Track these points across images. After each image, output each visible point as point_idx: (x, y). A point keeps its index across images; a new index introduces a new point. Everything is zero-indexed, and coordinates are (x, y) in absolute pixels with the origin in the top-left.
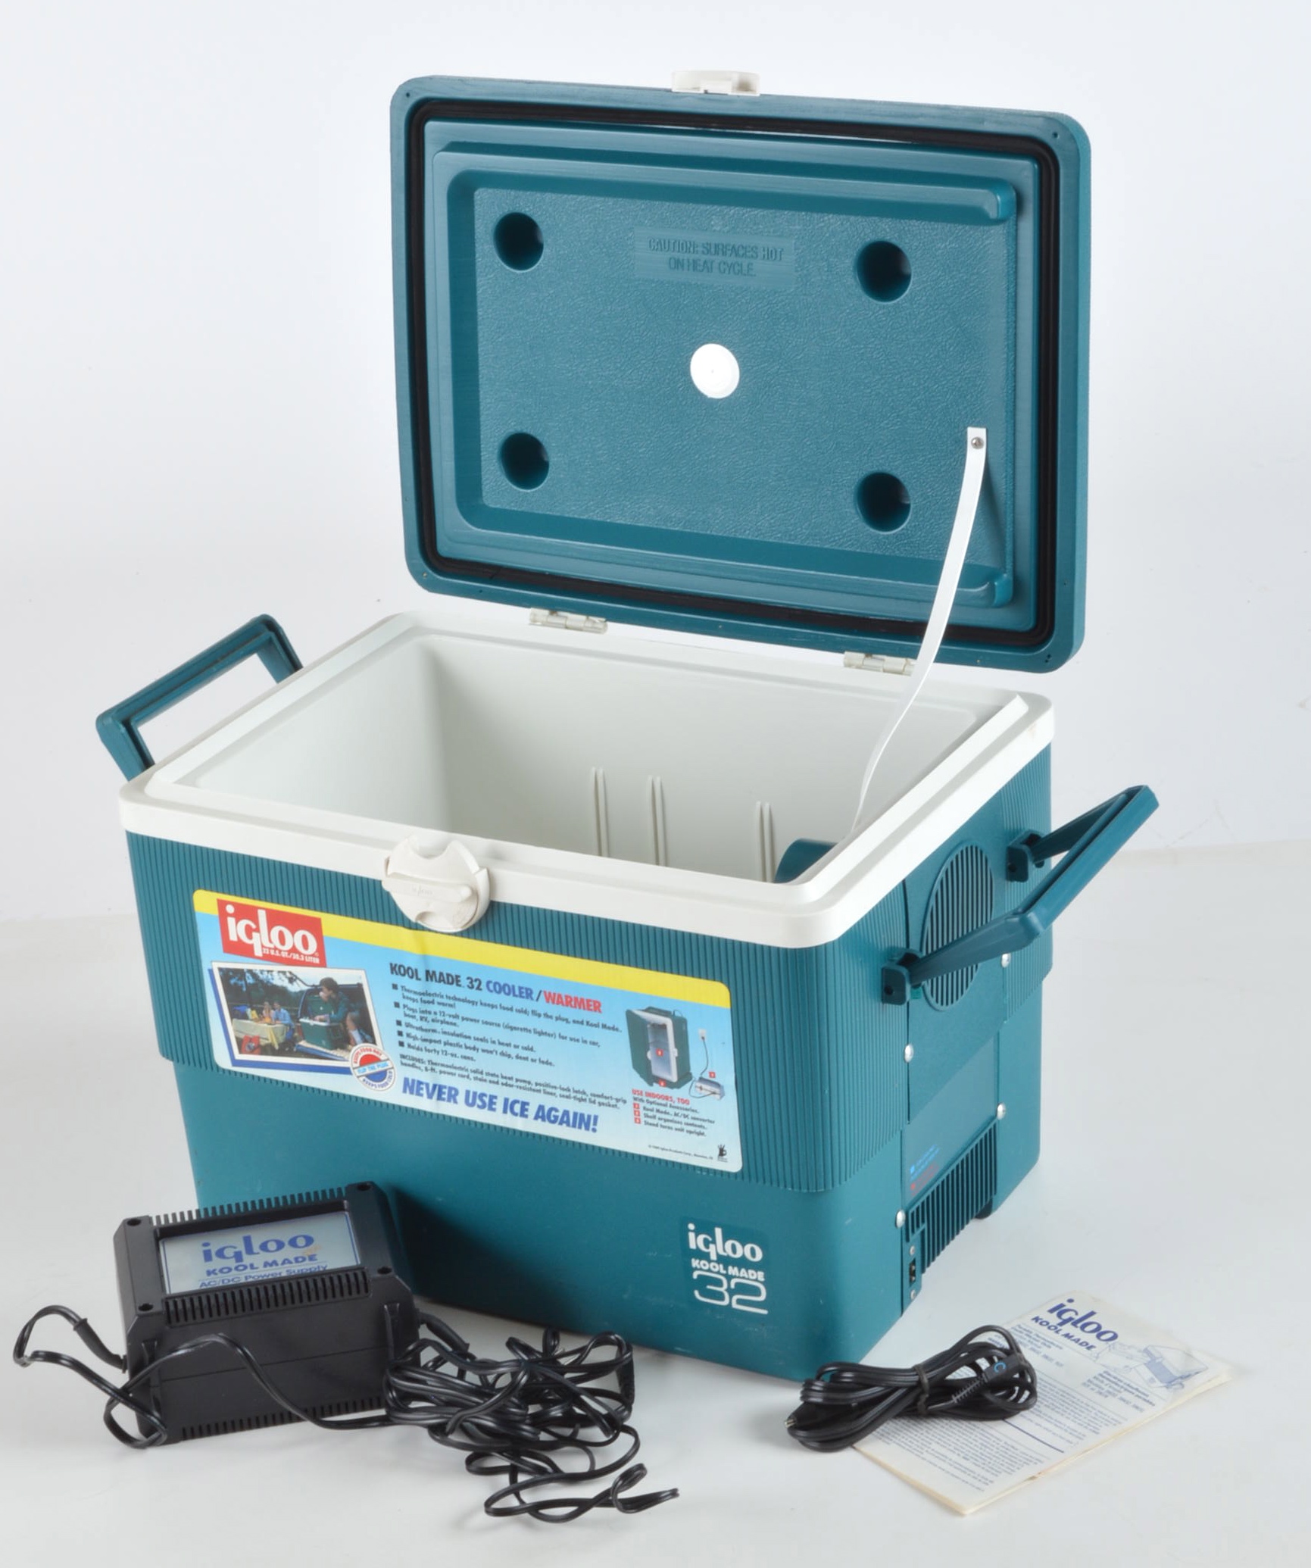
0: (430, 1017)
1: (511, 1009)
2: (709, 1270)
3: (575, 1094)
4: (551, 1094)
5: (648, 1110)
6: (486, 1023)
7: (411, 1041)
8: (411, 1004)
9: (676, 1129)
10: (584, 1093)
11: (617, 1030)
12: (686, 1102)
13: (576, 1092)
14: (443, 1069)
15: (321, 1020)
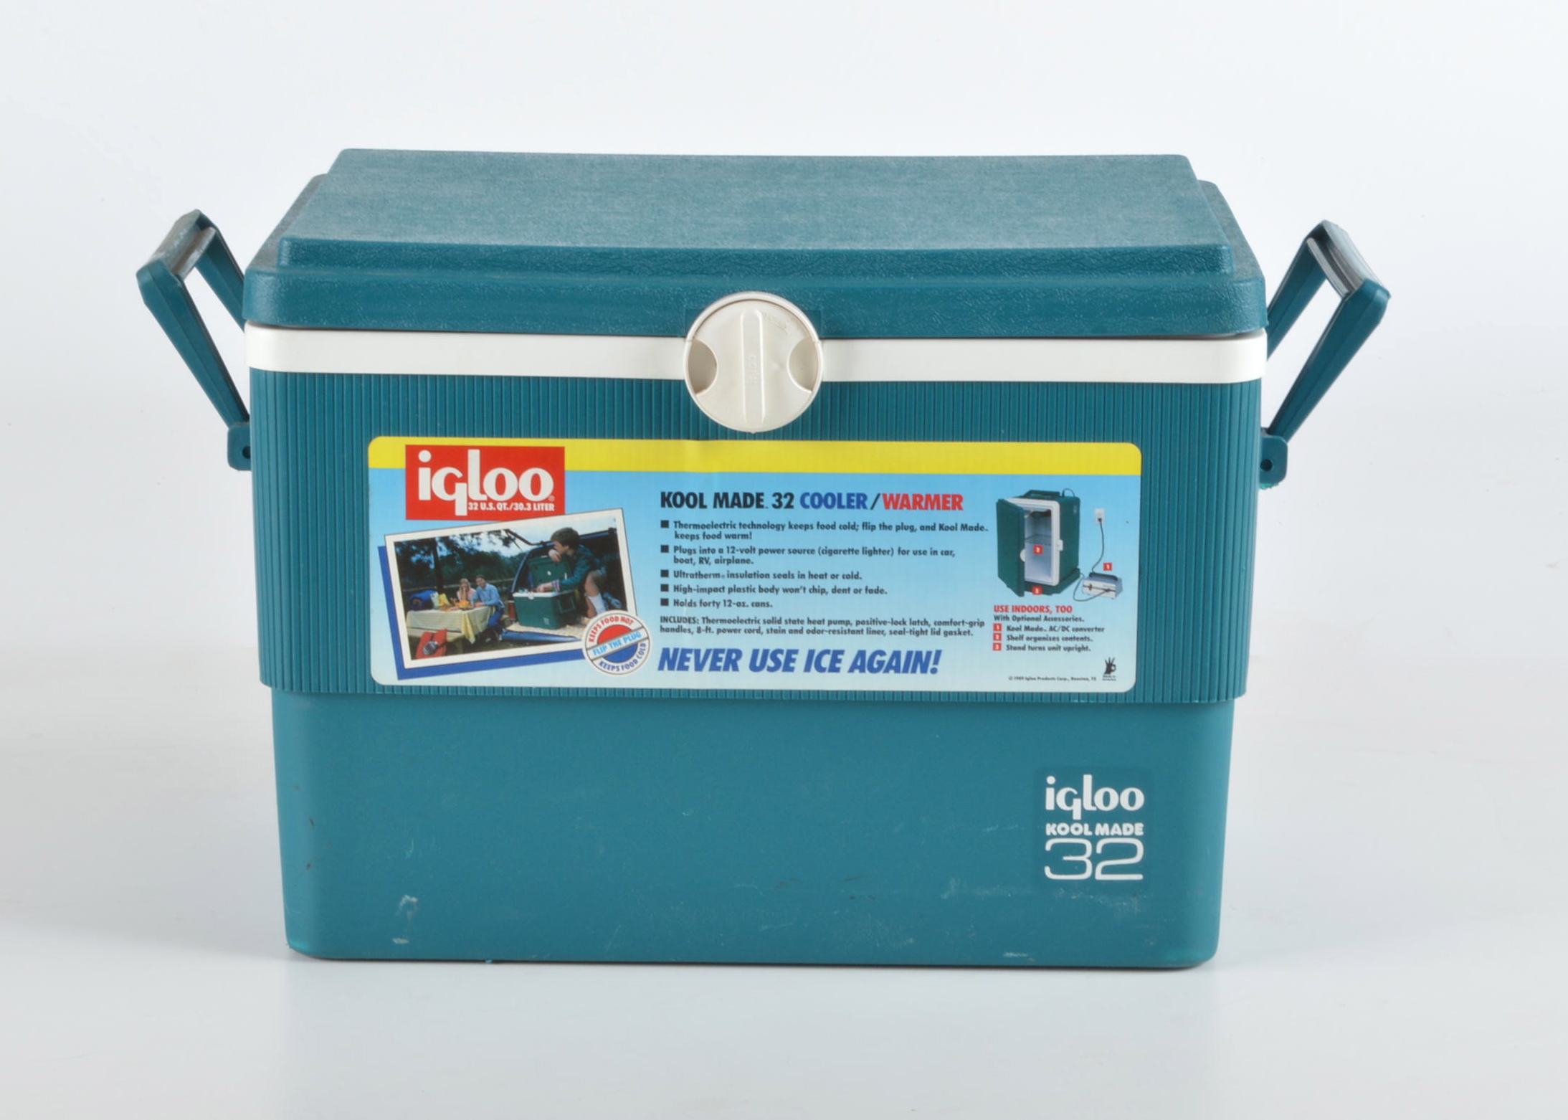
0: (712, 557)
1: (833, 527)
2: (1070, 835)
3: (912, 627)
4: (878, 632)
5: (1013, 629)
6: (795, 551)
7: (681, 597)
8: (686, 544)
9: (1049, 649)
10: (926, 622)
11: (982, 528)
12: (1068, 609)
13: (914, 623)
14: (722, 626)
15: (546, 590)
